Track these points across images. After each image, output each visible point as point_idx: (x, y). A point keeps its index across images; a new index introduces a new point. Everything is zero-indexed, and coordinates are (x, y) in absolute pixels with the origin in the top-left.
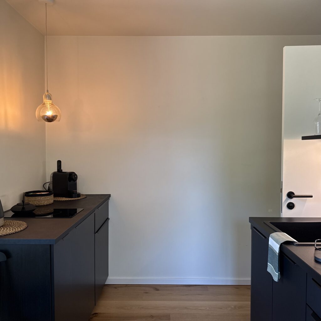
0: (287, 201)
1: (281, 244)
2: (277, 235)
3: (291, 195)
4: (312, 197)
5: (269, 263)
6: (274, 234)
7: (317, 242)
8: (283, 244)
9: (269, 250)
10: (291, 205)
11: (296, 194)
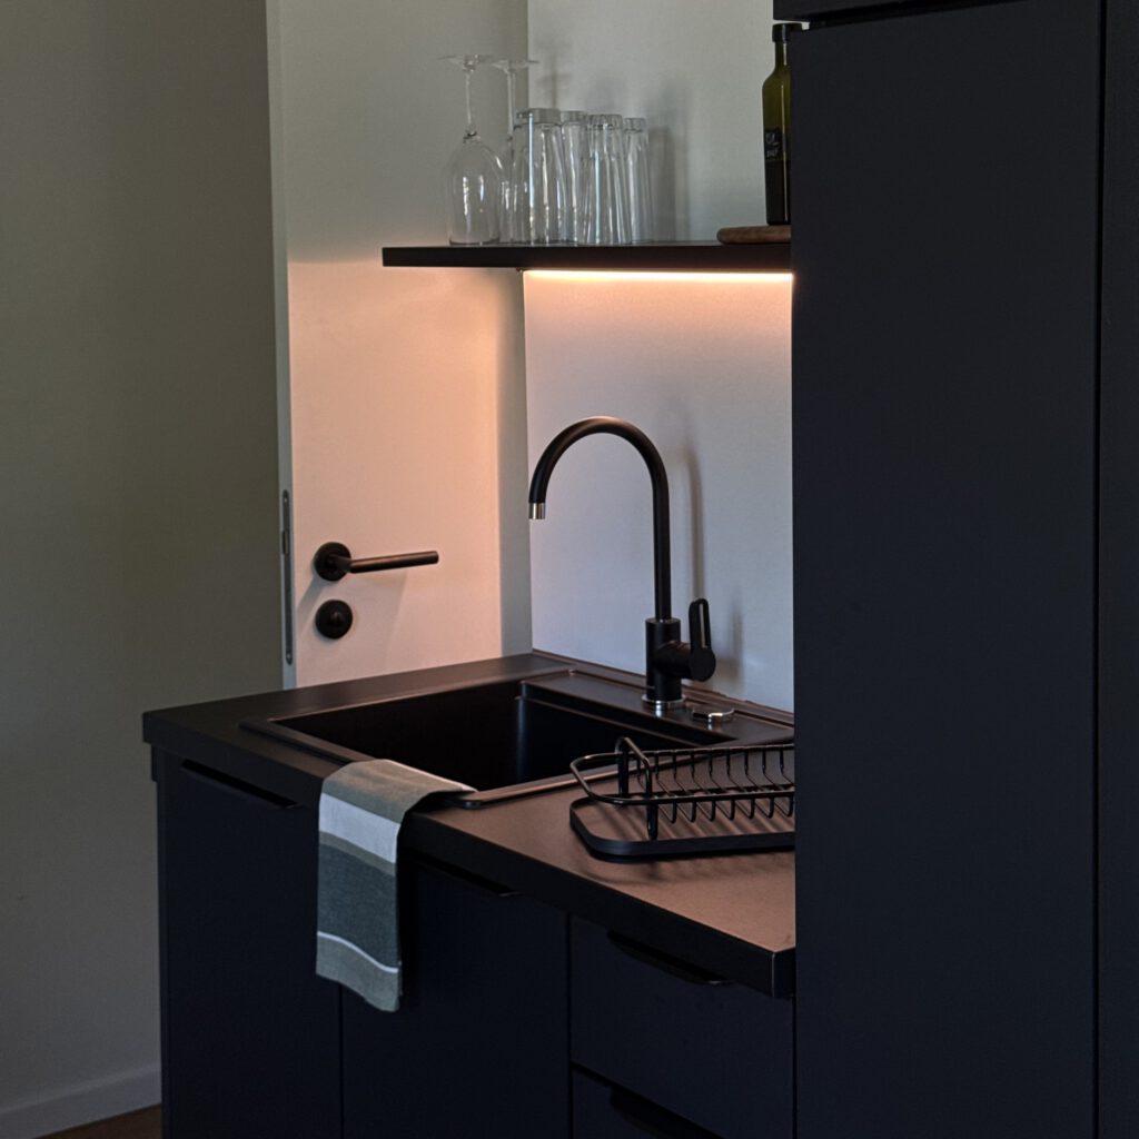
0: (314, 601)
1: (408, 814)
2: (362, 775)
3: (332, 562)
4: (431, 559)
5: (324, 931)
6: (343, 776)
7: (583, 767)
8: (415, 814)
9: (320, 864)
10: (336, 614)
11: (359, 554)
